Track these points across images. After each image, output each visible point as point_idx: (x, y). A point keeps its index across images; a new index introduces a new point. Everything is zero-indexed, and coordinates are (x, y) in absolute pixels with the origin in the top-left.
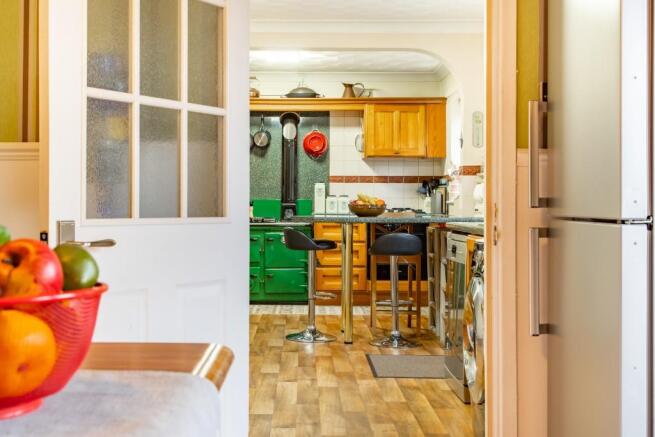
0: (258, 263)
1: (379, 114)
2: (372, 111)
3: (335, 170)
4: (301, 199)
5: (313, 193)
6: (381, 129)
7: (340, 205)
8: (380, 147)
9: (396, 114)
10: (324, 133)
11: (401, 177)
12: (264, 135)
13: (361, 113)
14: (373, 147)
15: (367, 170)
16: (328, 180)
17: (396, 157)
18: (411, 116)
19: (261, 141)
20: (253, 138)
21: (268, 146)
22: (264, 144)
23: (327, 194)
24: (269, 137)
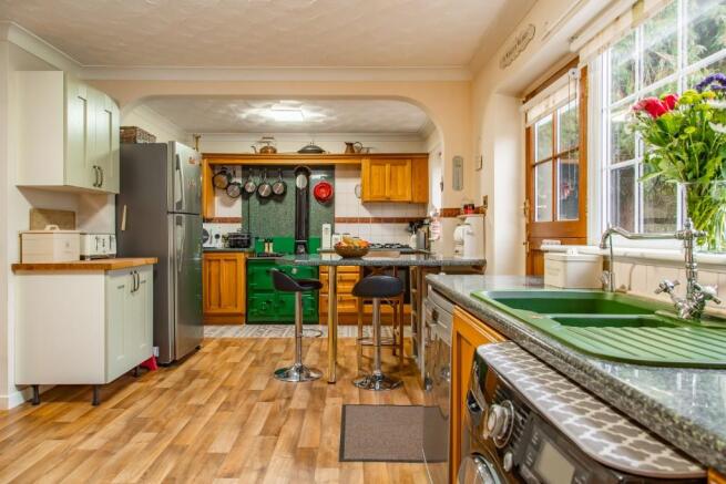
1: (373, 167)
2: (368, 164)
3: (340, 211)
4: (311, 237)
5: (321, 231)
6: (375, 181)
8: (375, 194)
9: (388, 167)
10: (331, 184)
12: (280, 184)
13: (358, 167)
14: (368, 194)
15: (365, 213)
16: (333, 221)
17: (388, 202)
18: (400, 168)
19: (278, 189)
20: (271, 187)
21: (284, 193)
22: (281, 192)
23: (333, 232)
24: (285, 186)
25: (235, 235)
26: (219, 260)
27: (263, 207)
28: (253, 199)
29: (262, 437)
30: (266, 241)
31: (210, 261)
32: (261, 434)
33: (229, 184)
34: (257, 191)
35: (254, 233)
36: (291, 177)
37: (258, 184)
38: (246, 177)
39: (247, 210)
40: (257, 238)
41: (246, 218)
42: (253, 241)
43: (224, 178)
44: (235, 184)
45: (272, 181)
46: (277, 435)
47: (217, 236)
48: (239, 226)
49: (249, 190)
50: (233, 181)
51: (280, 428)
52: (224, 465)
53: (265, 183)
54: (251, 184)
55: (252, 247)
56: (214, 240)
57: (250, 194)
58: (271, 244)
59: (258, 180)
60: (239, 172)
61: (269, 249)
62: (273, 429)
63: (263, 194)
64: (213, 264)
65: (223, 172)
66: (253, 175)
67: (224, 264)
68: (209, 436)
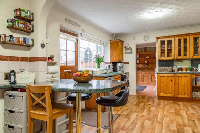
29: (137, 122)
32: (137, 123)
46: (133, 122)
51: (131, 124)
52: (146, 118)
62: (133, 124)
68: (152, 125)
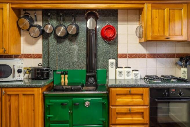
0: (68, 121)
1: (154, 10)
2: (150, 9)
3: (121, 50)
4: (99, 69)
5: (108, 65)
6: (156, 22)
7: (126, 73)
8: (156, 34)
9: (166, 11)
10: (114, 26)
11: (164, 54)
12: (74, 27)
13: (140, 11)
14: (151, 34)
15: (142, 50)
16: (117, 56)
17: (166, 41)
18: (177, 11)
19: (72, 30)
20: (66, 29)
21: (77, 34)
22: (74, 33)
23: (117, 67)
24: (78, 28)
25: (36, 69)
26: (18, 95)
27: (59, 45)
28: (52, 39)
30: (62, 74)
31: (10, 95)
33: (31, 26)
34: (54, 32)
35: (52, 67)
36: (83, 21)
37: (55, 26)
38: (45, 20)
39: (46, 48)
40: (55, 71)
41: (46, 55)
42: (52, 73)
43: (27, 21)
44: (36, 26)
45: (67, 24)
47: (20, 71)
48: (40, 61)
49: (48, 31)
50: (35, 23)
53: (61, 25)
54: (49, 26)
55: (51, 79)
56: (17, 74)
57: (49, 35)
58: (66, 76)
59: (55, 23)
60: (40, 17)
61: (65, 80)
63: (59, 34)
64: (13, 98)
65: (26, 16)
66: (51, 19)
67: (23, 99)
